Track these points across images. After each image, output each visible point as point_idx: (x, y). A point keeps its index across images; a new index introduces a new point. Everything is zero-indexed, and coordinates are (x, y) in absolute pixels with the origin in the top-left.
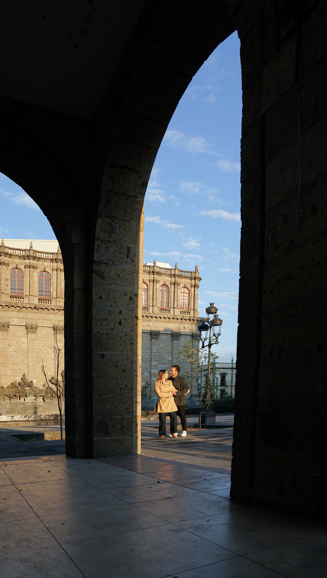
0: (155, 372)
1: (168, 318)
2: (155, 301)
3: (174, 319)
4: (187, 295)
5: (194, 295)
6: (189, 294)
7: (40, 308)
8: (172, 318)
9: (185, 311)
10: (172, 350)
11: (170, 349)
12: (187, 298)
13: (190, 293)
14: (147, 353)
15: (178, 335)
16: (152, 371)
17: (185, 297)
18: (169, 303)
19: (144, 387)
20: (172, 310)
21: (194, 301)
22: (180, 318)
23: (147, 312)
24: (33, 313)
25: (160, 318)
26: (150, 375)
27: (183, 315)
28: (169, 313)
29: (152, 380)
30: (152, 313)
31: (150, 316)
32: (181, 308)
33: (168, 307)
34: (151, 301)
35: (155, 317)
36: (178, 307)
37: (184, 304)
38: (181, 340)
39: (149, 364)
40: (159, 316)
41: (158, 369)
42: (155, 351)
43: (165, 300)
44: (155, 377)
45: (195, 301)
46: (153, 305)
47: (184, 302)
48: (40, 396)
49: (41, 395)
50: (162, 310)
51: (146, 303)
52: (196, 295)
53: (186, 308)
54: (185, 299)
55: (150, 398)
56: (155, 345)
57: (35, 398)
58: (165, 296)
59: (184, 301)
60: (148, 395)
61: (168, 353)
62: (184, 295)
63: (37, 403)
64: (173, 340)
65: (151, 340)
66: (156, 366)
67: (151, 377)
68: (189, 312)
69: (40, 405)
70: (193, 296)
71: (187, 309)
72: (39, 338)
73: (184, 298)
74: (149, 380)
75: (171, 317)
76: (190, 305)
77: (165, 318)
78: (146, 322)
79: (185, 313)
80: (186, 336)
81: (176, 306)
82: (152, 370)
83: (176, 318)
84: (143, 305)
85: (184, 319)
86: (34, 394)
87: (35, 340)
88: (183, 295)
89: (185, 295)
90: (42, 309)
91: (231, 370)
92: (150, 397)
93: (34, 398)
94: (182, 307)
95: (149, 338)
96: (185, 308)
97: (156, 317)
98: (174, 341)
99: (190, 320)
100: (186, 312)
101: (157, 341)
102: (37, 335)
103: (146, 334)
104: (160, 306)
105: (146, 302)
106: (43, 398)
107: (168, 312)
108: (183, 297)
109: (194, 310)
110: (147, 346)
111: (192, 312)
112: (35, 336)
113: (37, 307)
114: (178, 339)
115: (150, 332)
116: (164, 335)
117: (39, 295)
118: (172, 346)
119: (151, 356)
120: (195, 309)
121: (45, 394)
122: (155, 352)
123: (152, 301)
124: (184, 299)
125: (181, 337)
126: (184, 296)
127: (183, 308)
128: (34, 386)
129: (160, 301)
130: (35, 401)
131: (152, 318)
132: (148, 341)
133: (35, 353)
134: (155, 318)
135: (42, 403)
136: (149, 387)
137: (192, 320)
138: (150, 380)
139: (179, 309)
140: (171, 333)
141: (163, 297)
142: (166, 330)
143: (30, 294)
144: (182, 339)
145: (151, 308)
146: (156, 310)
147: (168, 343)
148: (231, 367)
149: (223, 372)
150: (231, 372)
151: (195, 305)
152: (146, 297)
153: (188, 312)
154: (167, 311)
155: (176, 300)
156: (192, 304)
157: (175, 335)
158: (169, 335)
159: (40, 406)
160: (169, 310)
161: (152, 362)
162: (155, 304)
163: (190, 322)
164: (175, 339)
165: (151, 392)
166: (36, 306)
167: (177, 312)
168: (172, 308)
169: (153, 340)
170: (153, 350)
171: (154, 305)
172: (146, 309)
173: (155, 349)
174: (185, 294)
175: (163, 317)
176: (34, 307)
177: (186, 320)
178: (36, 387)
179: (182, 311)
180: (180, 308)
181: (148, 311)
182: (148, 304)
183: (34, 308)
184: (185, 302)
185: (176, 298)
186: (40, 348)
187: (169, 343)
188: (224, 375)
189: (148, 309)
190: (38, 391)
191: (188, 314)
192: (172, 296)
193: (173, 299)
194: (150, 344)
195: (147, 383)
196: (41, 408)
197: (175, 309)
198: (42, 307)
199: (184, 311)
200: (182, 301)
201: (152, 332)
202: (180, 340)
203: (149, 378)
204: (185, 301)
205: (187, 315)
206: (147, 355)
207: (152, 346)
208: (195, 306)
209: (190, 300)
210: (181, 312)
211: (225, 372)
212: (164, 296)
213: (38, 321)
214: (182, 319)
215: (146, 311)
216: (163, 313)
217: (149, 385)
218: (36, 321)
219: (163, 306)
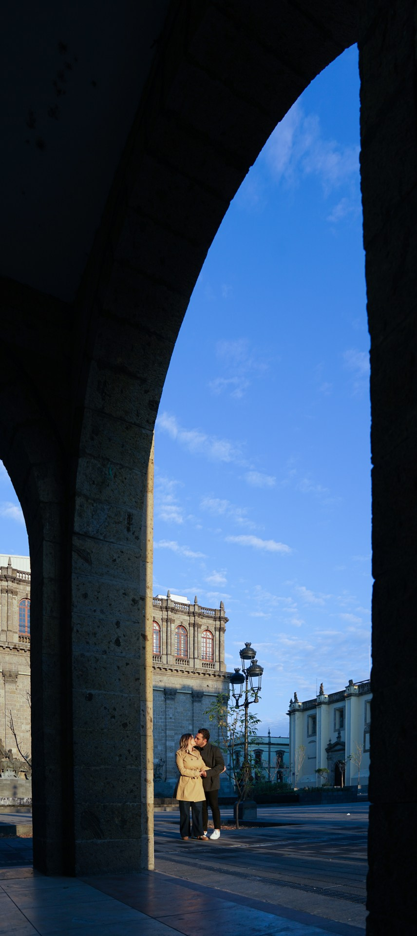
0: (172, 745)
1: (186, 671)
2: (169, 647)
3: (195, 673)
4: (211, 641)
5: (220, 642)
6: (213, 640)
7: (21, 649)
8: (192, 672)
9: (208, 663)
10: (193, 716)
11: (190, 714)
12: (211, 645)
13: (214, 639)
14: (161, 718)
15: (200, 696)
16: (168, 743)
17: (208, 644)
18: (187, 651)
19: (157, 765)
20: (191, 661)
21: (219, 650)
22: (202, 672)
23: (159, 662)
24: (12, 656)
25: (177, 670)
26: (165, 749)
27: (206, 668)
28: (188, 665)
29: (167, 755)
30: (166, 663)
31: (164, 668)
32: (203, 658)
33: (186, 657)
34: (165, 647)
35: (169, 669)
36: (199, 658)
37: (206, 654)
38: (204, 703)
39: (163, 734)
40: (175, 669)
41: (176, 742)
42: (171, 716)
43: (182, 646)
45: (221, 649)
46: (167, 653)
47: (206, 651)
48: (21, 771)
49: (22, 770)
50: (178, 660)
51: (158, 650)
52: (222, 642)
53: (209, 659)
54: (208, 646)
55: (165, 781)
56: (171, 708)
57: (14, 774)
58: (182, 642)
59: (206, 649)
60: (163, 776)
61: (187, 720)
62: (206, 641)
63: (17, 781)
64: (193, 702)
65: (165, 701)
66: (172, 737)
67: (166, 752)
68: (214, 665)
69: (21, 784)
70: (218, 642)
71: (211, 660)
72: (20, 690)
73: (206, 645)
74: (163, 756)
75: (190, 671)
76: (214, 655)
77: (183, 671)
78: (159, 676)
79: (208, 666)
80: (210, 697)
81: (196, 656)
82: (167, 742)
83: (197, 673)
84: (154, 652)
85: (208, 674)
86: (13, 768)
87: (14, 693)
88: (205, 641)
89: (208, 642)
90: (23, 651)
91: (267, 746)
92: (166, 779)
93: (13, 773)
94: (204, 657)
95: (163, 698)
96: (208, 659)
97: (172, 670)
98: (195, 704)
99: (215, 675)
100: (209, 665)
101: (173, 702)
102: (18, 686)
103: (159, 692)
104: (176, 655)
105: (158, 648)
106: (26, 775)
107: (186, 663)
108: (205, 644)
109: (219, 662)
110: (160, 709)
111: (217, 664)
112: (15, 688)
113: (17, 647)
114: (200, 701)
115: (164, 689)
116: (182, 694)
117: (20, 631)
118: (193, 710)
119: (166, 723)
120: (221, 660)
121: (28, 769)
122: (171, 718)
123: (166, 647)
124: (206, 647)
125: (204, 698)
126: (206, 643)
127: (206, 658)
128: (14, 757)
129: (176, 648)
130: (15, 778)
131: (166, 670)
132: (162, 703)
133: (15, 711)
134: (170, 671)
135: (24, 782)
136: (164, 765)
137: (218, 675)
138: (165, 756)
139: (200, 660)
140: (191, 692)
141: (180, 643)
142: (184, 687)
143: (9, 629)
144: (206, 701)
145: (164, 657)
146: (172, 660)
147: (187, 706)
148: (267, 742)
149: (257, 748)
150: (267, 749)
151: (221, 655)
152: (158, 641)
153: (211, 665)
154: (185, 662)
155: (196, 648)
156: (217, 654)
157: (196, 695)
158: (189, 696)
159: (22, 786)
160: (188, 661)
161: (167, 731)
162: (169, 653)
163: (215, 678)
164: (196, 701)
165: (166, 773)
166: (15, 646)
167: (198, 664)
168: (192, 658)
169: (168, 702)
170: (169, 715)
171: (168, 653)
172: (158, 658)
173: (170, 713)
174: (208, 640)
175: (181, 671)
176: (13, 647)
177: (209, 675)
178: (16, 759)
179: (204, 662)
180: (201, 658)
181: (160, 661)
182: (160, 652)
183: (13, 648)
184: (208, 650)
185: (196, 645)
186: (22, 704)
187: (188, 705)
188: (260, 752)
189: (160, 658)
190: (18, 764)
191: (213, 667)
192: (192, 642)
193: (193, 646)
194: (164, 707)
195: (161, 760)
196: (23, 788)
197: (195, 659)
198: (24, 648)
199: (207, 662)
200: (205, 650)
201: (167, 690)
202: (202, 702)
203: (164, 753)
204: (208, 649)
205: (210, 669)
206: (161, 721)
207: (167, 709)
208: (221, 657)
209: (214, 649)
210: (203, 663)
211: (260, 748)
212: (180, 641)
213: (19, 667)
214: (204, 674)
215: (158, 661)
216: (180, 665)
217: (164, 762)
218: (16, 667)
219: (180, 655)
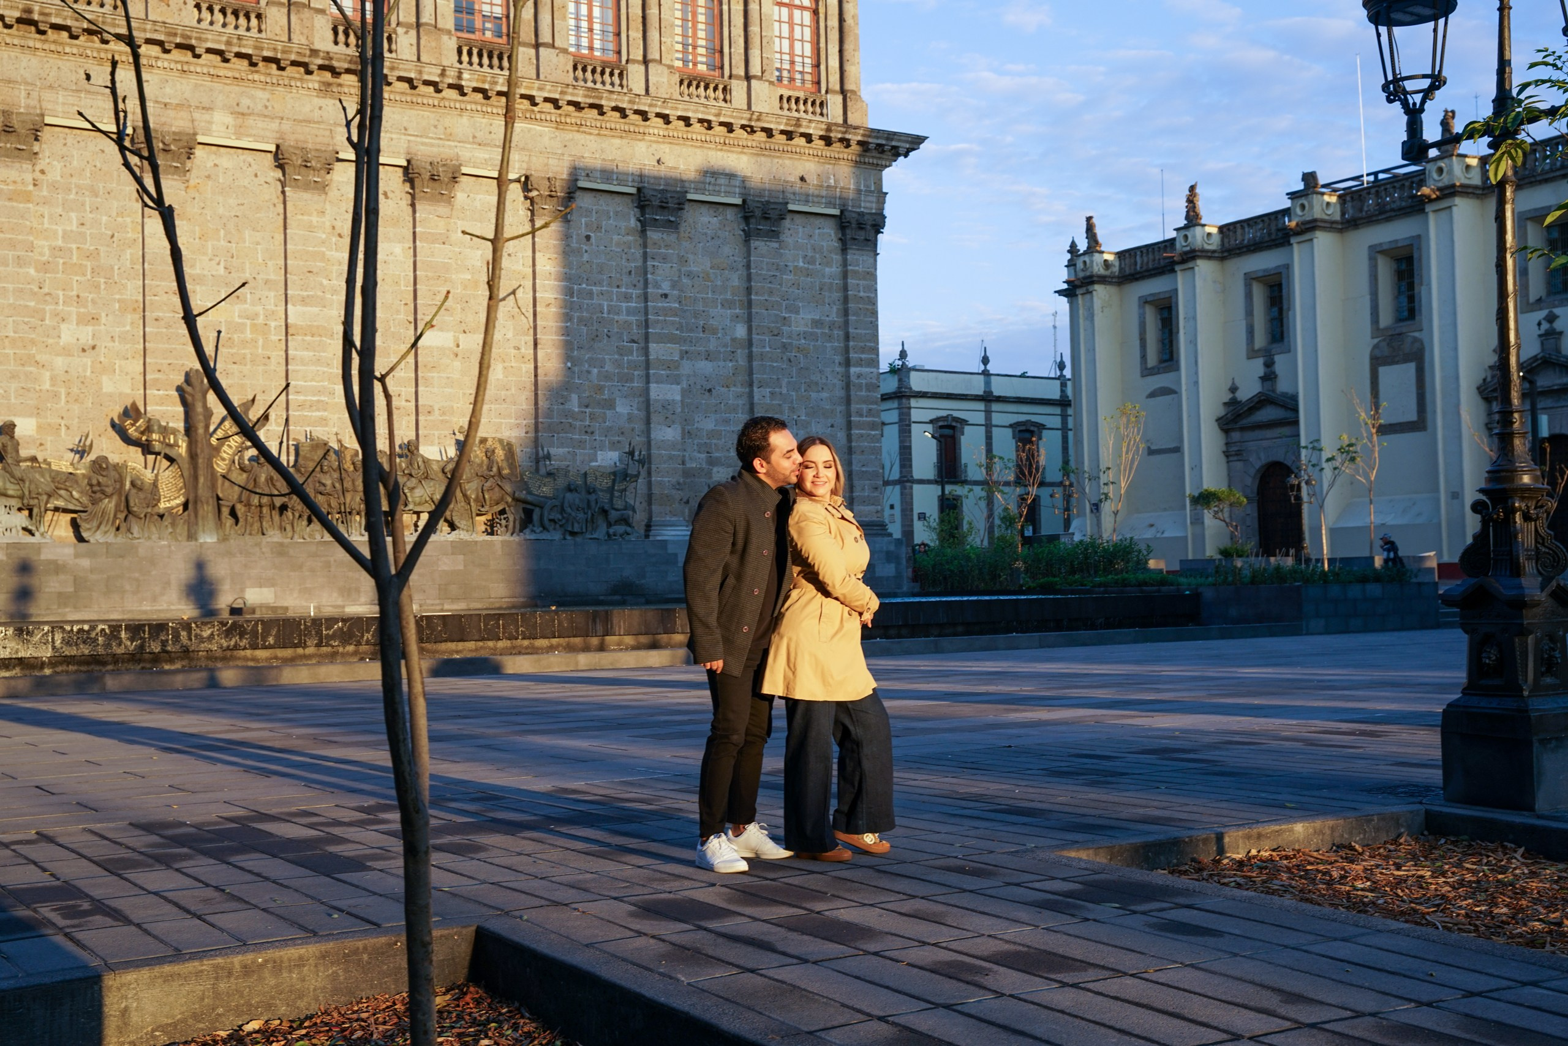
0: (669, 397)
1: (721, 124)
2: (653, 35)
3: (753, 132)
4: (807, 16)
5: (841, 20)
6: (816, 12)
7: (56, 27)
8: (743, 127)
9: (801, 95)
10: (749, 290)
11: (736, 280)
12: (808, 33)
13: (822, 10)
14: (627, 298)
15: (773, 215)
16: (657, 392)
17: (798, 29)
18: (721, 52)
19: (614, 473)
20: (738, 89)
21: (841, 51)
22: (782, 127)
23: (617, 88)
24: (15, 53)
25: (686, 121)
26: (643, 414)
27: (795, 114)
28: (725, 100)
29: (652, 436)
30: (643, 93)
31: (635, 112)
32: (780, 79)
33: (717, 73)
34: (636, 34)
35: (658, 115)
36: (767, 76)
37: (792, 63)
38: (790, 240)
39: (636, 357)
40: (679, 113)
42: (666, 287)
43: (701, 34)
44: (669, 423)
45: (846, 46)
46: (645, 56)
47: (792, 54)
48: (56, 509)
49: (60, 503)
50: (690, 81)
51: (611, 46)
52: (849, 21)
53: (803, 81)
54: (797, 34)
56: (665, 259)
57: (26, 523)
58: (701, 18)
59: (792, 47)
60: (639, 518)
61: (727, 304)
62: (791, 16)
63: (38, 548)
64: (748, 236)
65: (643, 232)
66: (670, 365)
67: (648, 422)
68: (821, 104)
69: (53, 562)
70: (834, 22)
71: (809, 85)
72: (54, 187)
73: (792, 30)
74: (638, 440)
75: (737, 123)
76: (823, 67)
77: (709, 122)
78: (617, 141)
79: (802, 107)
80: (812, 219)
81: (755, 70)
82: (653, 386)
83: (763, 129)
84: (597, 53)
85: (803, 135)
86: (22, 498)
87: (27, 197)
88: (785, 18)
89: (797, 20)
90: (65, 34)
91: (981, 406)
92: (648, 527)
93: (21, 519)
94: (785, 74)
95: (633, 222)
96: (798, 83)
97: (666, 119)
98: (754, 243)
99: (827, 141)
100: (805, 102)
101: (673, 237)
102: (42, 172)
103: (618, 199)
104: (679, 64)
105: (611, 37)
106: (75, 525)
107: (719, 93)
108: (785, 28)
109: (842, 91)
110: (624, 262)
111: (835, 103)
112: (29, 177)
113: (36, 17)
114: (774, 235)
115: (639, 189)
116: (704, 209)
118: (748, 266)
119: (646, 314)
120: (849, 86)
121: (85, 500)
122: (666, 296)
123: (640, 35)
124: (792, 39)
125: (787, 222)
126: (791, 24)
127: (792, 80)
128: (24, 453)
129: (679, 38)
130: (26, 538)
131: (646, 119)
132: (630, 238)
133: (32, 271)
134: (660, 121)
135: (69, 551)
136: (643, 473)
137: (841, 140)
138: (644, 439)
139: (771, 83)
140: (739, 201)
141: (695, 23)
142: (712, 181)
144: (794, 233)
145: (636, 73)
146: (664, 81)
147: (727, 250)
148: (981, 393)
149: (944, 413)
150: (980, 418)
151: (848, 67)
152: (610, 15)
153: (813, 103)
154: (715, 89)
155: (755, 41)
156: (834, 62)
157: (758, 213)
158: (730, 214)
159: (57, 568)
160: (725, 89)
161: (652, 346)
162: (654, 54)
163: (828, 152)
164: (759, 234)
165: (650, 503)
166: (29, 11)
167: (765, 98)
168: (738, 77)
169: (653, 235)
170: (657, 285)
171: (650, 57)
172: (612, 74)
173: (663, 276)
174: (797, 13)
175: (701, 121)
176: (17, 14)
177: (809, 138)
178: (34, 459)
179: (786, 93)
180: (774, 79)
181: (621, 85)
182: (620, 52)
183: (19, 21)
184: (798, 51)
185: (754, 29)
186: (60, 243)
187: (731, 249)
188: (953, 428)
189: (621, 75)
190: (44, 483)
191: (818, 110)
192: (738, 20)
193: (742, 33)
194: (638, 253)
195: (631, 453)
196: (62, 577)
197: (754, 82)
198: (69, 23)
199: (795, 94)
200: (786, 49)
201: (648, 193)
202: (782, 237)
203: (639, 426)
204: (798, 46)
205: (810, 117)
206: (628, 308)
207: (650, 263)
208: (846, 74)
209: (822, 45)
210: (781, 97)
211: (956, 414)
212: (695, 14)
213: (47, 95)
214: (789, 135)
215: (612, 84)
216: (696, 99)
217: (641, 462)
218: (35, 95)
219: (695, 64)
